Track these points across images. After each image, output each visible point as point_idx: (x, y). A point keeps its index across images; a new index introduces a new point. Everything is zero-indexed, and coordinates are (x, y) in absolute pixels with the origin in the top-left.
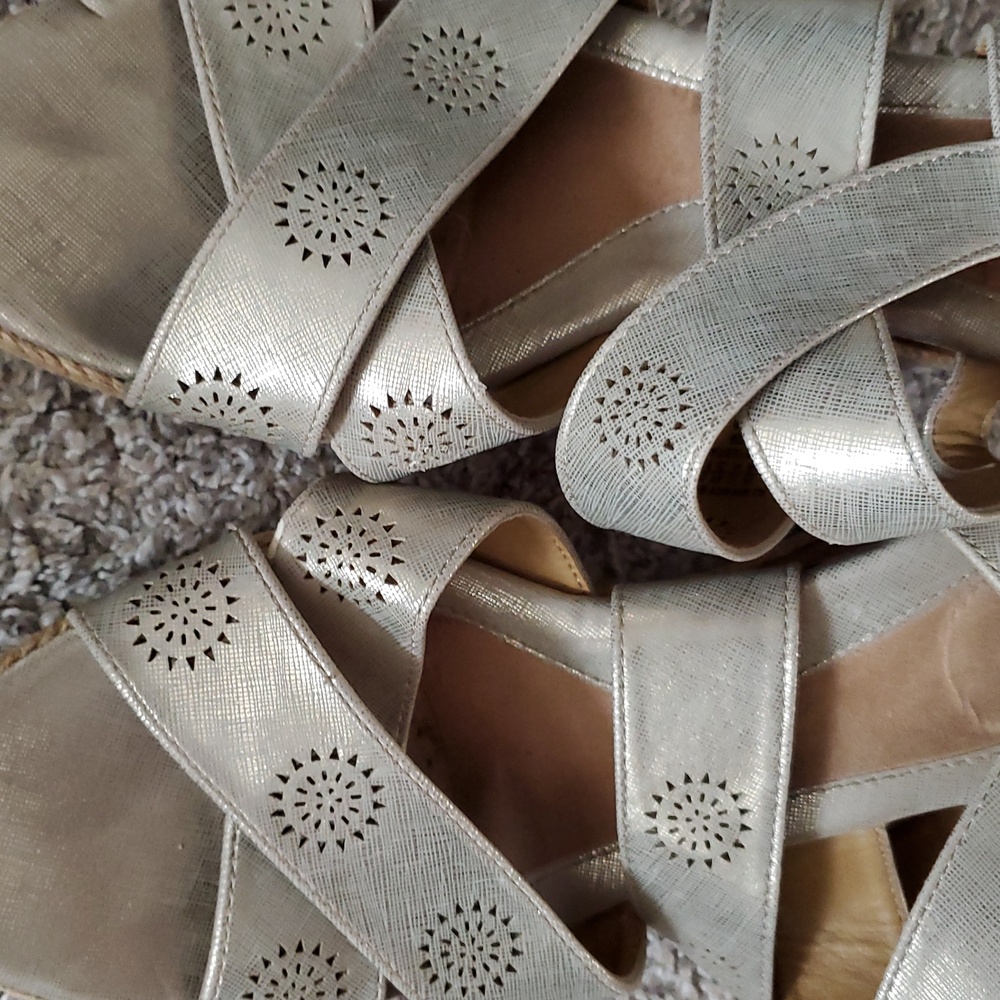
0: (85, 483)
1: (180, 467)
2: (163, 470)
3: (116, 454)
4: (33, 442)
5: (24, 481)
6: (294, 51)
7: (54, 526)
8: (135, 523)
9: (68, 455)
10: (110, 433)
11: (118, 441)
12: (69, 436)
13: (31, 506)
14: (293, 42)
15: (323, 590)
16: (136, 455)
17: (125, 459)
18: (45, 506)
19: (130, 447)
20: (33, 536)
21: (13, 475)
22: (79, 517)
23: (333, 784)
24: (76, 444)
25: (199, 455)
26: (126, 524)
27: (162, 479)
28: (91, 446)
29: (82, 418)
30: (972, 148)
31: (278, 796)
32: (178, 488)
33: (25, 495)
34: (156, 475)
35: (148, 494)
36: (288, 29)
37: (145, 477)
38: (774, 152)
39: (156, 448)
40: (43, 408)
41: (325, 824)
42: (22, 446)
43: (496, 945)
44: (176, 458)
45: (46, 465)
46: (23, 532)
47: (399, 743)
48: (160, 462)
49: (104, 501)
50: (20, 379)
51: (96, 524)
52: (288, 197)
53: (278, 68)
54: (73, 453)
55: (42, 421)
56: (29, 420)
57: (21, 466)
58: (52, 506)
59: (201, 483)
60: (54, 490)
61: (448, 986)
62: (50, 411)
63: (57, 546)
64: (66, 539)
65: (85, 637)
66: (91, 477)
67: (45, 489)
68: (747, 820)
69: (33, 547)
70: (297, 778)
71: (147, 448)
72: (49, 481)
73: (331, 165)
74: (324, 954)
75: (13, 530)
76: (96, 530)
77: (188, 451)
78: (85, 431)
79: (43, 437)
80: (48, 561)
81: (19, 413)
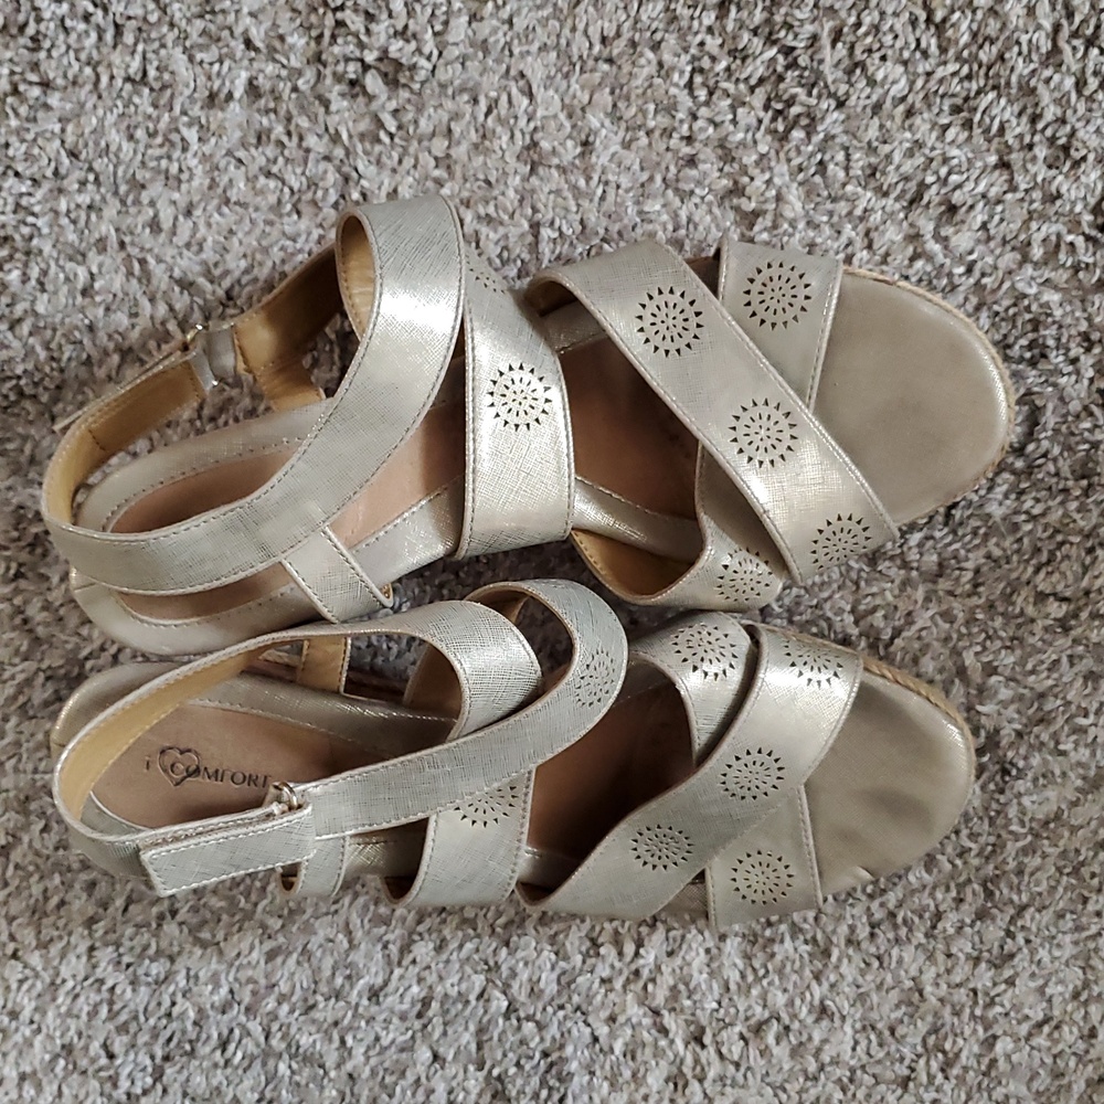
0: (873, 595)
1: (815, 602)
2: (826, 600)
3: (853, 611)
4: (902, 621)
5: (909, 597)
6: (754, 853)
7: (893, 572)
8: (843, 568)
9: (883, 612)
10: (856, 623)
11: (852, 619)
12: (882, 625)
13: (905, 583)
14: (756, 859)
15: (757, 554)
16: (840, 611)
17: (848, 608)
18: (897, 582)
19: (846, 616)
20: (905, 565)
21: (916, 602)
22: (878, 575)
23: (760, 444)
24: (878, 619)
25: (802, 608)
26: (850, 568)
27: (825, 595)
28: (869, 618)
29: (873, 633)
30: (367, 828)
31: (793, 437)
32: (816, 589)
33: (909, 589)
34: (830, 597)
35: (835, 586)
36: (757, 865)
37: (837, 596)
38: (486, 817)
39: (829, 614)
40: (896, 641)
41: (765, 418)
42: (910, 619)
43: (653, 324)
44: (816, 606)
45: (896, 608)
46: (912, 569)
47: (703, 447)
48: (827, 606)
49: (863, 584)
50: (907, 657)
51: (867, 569)
52: (776, 782)
53: (764, 845)
54: (880, 614)
55: (897, 633)
56: (905, 634)
57: (911, 608)
58: (892, 582)
59: (803, 592)
60: (891, 591)
61: (682, 295)
62: (892, 639)
63: (892, 558)
64: (887, 563)
65: (888, 518)
66: (869, 598)
67: (897, 592)
68: (489, 399)
69: (908, 559)
70: (782, 449)
71: (835, 614)
72: (895, 597)
73: (749, 799)
74: (757, 319)
75: (917, 569)
76: (868, 566)
77: (809, 611)
78: (872, 625)
79: (897, 623)
80: (899, 551)
81: (910, 639)
